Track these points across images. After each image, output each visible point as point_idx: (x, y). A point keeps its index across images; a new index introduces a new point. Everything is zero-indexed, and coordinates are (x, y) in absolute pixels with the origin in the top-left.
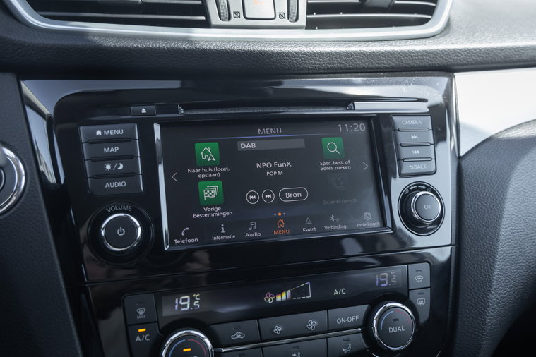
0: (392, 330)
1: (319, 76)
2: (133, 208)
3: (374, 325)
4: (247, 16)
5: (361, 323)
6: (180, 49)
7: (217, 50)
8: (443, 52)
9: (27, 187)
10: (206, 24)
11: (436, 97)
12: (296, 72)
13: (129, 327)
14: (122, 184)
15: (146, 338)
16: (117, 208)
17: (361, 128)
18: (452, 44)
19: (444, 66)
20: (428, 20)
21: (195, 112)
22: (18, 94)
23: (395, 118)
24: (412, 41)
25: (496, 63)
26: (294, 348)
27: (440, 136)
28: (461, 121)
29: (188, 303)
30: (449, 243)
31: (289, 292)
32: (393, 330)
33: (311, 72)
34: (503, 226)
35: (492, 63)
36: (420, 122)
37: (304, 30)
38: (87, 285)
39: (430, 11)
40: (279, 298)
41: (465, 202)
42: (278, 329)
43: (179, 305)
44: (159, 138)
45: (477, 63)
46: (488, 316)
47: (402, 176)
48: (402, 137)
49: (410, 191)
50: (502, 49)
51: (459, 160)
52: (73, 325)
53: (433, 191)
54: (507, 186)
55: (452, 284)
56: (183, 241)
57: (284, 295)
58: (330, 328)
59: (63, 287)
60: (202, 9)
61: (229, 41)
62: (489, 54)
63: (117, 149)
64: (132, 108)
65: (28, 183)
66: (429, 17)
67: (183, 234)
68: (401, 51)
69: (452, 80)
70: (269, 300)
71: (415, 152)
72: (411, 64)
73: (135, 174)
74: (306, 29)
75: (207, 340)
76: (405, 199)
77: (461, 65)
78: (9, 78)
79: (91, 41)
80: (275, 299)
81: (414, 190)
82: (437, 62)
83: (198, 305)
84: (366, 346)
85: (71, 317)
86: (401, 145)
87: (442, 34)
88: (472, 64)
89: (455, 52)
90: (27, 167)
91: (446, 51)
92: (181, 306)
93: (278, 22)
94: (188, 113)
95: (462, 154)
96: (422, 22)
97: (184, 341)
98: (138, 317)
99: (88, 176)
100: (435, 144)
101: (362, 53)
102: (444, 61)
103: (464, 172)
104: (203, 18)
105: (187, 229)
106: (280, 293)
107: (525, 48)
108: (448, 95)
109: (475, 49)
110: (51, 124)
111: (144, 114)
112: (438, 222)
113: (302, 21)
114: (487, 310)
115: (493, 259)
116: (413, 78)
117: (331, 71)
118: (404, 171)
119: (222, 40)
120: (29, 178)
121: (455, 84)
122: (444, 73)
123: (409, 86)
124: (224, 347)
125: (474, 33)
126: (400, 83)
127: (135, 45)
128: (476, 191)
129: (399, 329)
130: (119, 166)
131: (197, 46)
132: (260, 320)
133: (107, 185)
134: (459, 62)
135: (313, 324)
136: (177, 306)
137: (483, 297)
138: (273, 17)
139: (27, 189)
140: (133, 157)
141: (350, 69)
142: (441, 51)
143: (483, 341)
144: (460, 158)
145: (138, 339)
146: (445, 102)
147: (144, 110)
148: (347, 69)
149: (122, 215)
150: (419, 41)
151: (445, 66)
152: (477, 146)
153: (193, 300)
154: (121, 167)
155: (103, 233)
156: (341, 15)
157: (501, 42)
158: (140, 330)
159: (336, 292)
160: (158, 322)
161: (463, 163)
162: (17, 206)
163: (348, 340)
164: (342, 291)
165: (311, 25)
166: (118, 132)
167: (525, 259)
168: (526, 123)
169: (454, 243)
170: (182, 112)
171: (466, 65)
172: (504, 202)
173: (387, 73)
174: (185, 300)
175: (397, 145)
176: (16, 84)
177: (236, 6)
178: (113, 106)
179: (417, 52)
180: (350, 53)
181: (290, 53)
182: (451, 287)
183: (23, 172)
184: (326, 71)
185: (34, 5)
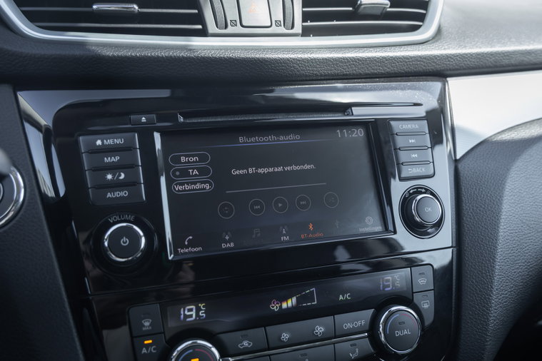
0: (398, 333)
1: (317, 82)
2: (135, 218)
3: (381, 329)
4: (244, 24)
5: (367, 328)
6: (179, 57)
7: (215, 58)
8: (435, 57)
9: (27, 198)
10: (203, 33)
11: (431, 102)
12: (294, 79)
13: (135, 339)
14: (124, 194)
15: (152, 349)
16: (120, 218)
17: (359, 133)
18: (445, 49)
19: (437, 70)
20: (419, 27)
21: (195, 120)
22: (15, 106)
23: (392, 123)
24: (406, 47)
25: (487, 67)
26: (302, 355)
27: (437, 139)
29: (194, 313)
30: (451, 245)
31: (294, 299)
32: (400, 333)
33: (308, 78)
34: (501, 227)
35: (483, 68)
36: (417, 127)
37: (300, 38)
38: (91, 298)
39: (421, 18)
40: (284, 305)
41: (464, 205)
42: (285, 336)
43: (185, 316)
44: (160, 148)
45: (469, 68)
46: (491, 317)
47: (401, 179)
48: (400, 141)
49: (410, 194)
50: (492, 54)
51: (456, 163)
52: (76, 339)
53: (432, 194)
54: (503, 188)
55: (454, 287)
56: (187, 250)
57: (289, 302)
58: (337, 334)
59: (66, 300)
60: (200, 18)
61: (226, 49)
62: (480, 59)
63: (117, 158)
64: (132, 117)
65: (27, 195)
66: (421, 24)
67: (186, 243)
68: (396, 57)
69: (445, 85)
70: (275, 307)
71: (414, 156)
72: (406, 70)
73: (137, 183)
74: (302, 36)
75: (214, 350)
76: (406, 202)
77: (454, 70)
78: (6, 90)
79: (89, 50)
80: (281, 306)
81: (414, 193)
82: (430, 68)
83: (204, 315)
84: (373, 351)
85: (74, 330)
86: (399, 149)
87: (434, 40)
88: (464, 69)
89: (448, 57)
90: (25, 178)
91: (438, 56)
92: (186, 316)
93: (274, 29)
94: (188, 121)
95: (458, 157)
96: (414, 29)
97: (191, 351)
98: (144, 329)
99: (89, 186)
100: (432, 148)
101: (358, 59)
102: (437, 67)
103: (461, 175)
104: (200, 27)
105: (191, 237)
106: (286, 300)
107: (514, 53)
108: (442, 98)
109: (466, 54)
111: (144, 123)
112: (439, 225)
113: (298, 28)
114: (489, 310)
115: (493, 260)
116: (409, 84)
117: (328, 77)
118: (403, 175)
119: (220, 48)
120: (28, 190)
121: (449, 89)
122: (437, 78)
123: (404, 91)
124: (231, 356)
125: (464, 39)
126: (396, 89)
127: (133, 54)
128: (474, 193)
129: (406, 332)
130: (120, 175)
131: (196, 54)
132: (268, 328)
133: (109, 195)
134: (451, 67)
135: (320, 330)
136: (182, 316)
137: (485, 298)
138: (269, 24)
139: (26, 201)
140: (134, 166)
141: (346, 75)
142: (435, 56)
143: (487, 341)
144: (456, 161)
145: (144, 351)
146: (440, 106)
147: (144, 118)
148: (344, 75)
149: (124, 224)
150: (412, 47)
152: (472, 149)
153: (198, 310)
154: (123, 176)
155: (106, 244)
156: (335, 23)
157: (491, 47)
158: (146, 342)
159: (341, 298)
160: (164, 333)
161: (460, 166)
162: (17, 218)
163: (355, 345)
164: (347, 296)
165: (306, 32)
166: (118, 141)
167: (523, 259)
168: (517, 125)
169: (454, 245)
170: (182, 120)
171: (457, 69)
172: (501, 204)
173: (382, 79)
174: (190, 310)
175: (395, 149)
176: (13, 95)
177: (232, 15)
179: (411, 57)
180: (347, 59)
181: (288, 60)
182: (454, 289)
183: (22, 184)
184: (323, 78)
185: (32, 17)
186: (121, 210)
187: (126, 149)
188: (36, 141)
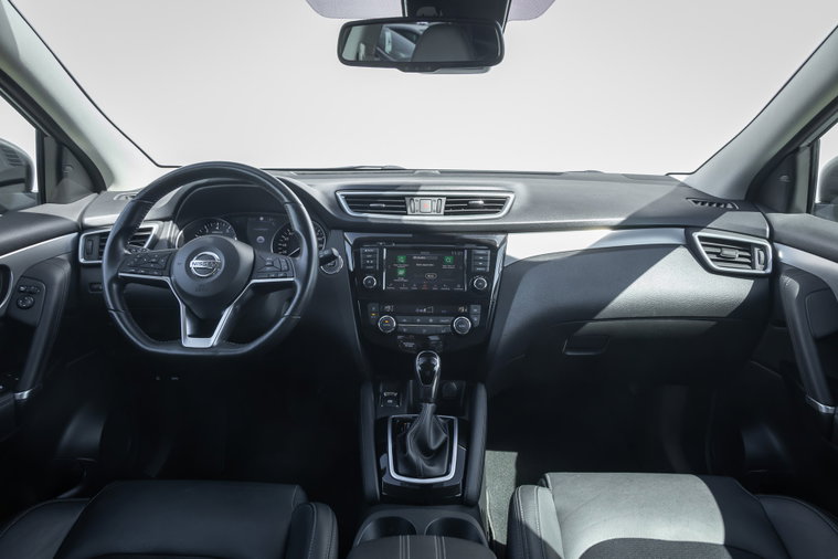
2: (374, 276)
3: (454, 324)
4: (421, 211)
5: (449, 323)
10: (406, 214)
14: (372, 267)
16: (369, 275)
19: (500, 230)
21: (399, 246)
22: (343, 237)
23: (474, 250)
28: (507, 253)
29: (389, 308)
36: (485, 252)
39: (500, 208)
42: (418, 320)
44: (385, 254)
51: (503, 268)
56: (390, 288)
57: (424, 310)
60: (405, 209)
61: (412, 220)
63: (371, 256)
64: (377, 243)
65: (344, 267)
66: (498, 210)
67: (390, 285)
69: (507, 236)
70: (418, 311)
71: (480, 263)
74: (442, 216)
77: (509, 230)
78: (340, 232)
80: (420, 311)
83: (392, 309)
84: (450, 331)
87: (503, 218)
88: (516, 230)
91: (505, 225)
93: (431, 213)
94: (396, 246)
96: (496, 212)
99: (362, 265)
104: (404, 212)
105: (392, 284)
108: (503, 241)
110: (353, 247)
112: (485, 290)
113: (442, 213)
119: (410, 220)
121: (508, 238)
122: (502, 233)
130: (371, 262)
131: (400, 222)
132: (413, 317)
133: (367, 267)
135: (432, 321)
136: (386, 308)
138: (430, 211)
140: (376, 259)
146: (501, 244)
147: (381, 244)
149: (371, 277)
150: (492, 220)
151: (506, 230)
152: (514, 263)
153: (391, 307)
155: (364, 282)
158: (373, 314)
159: (443, 312)
160: (379, 313)
161: (506, 269)
162: (340, 272)
163: (444, 328)
164: (446, 312)
165: (445, 214)
166: (372, 251)
169: (495, 299)
170: (394, 245)
176: (342, 233)
177: (417, 208)
178: (372, 241)
183: (343, 262)
185: (351, 208)
186: (369, 272)
187: (375, 253)
188: (348, 249)
